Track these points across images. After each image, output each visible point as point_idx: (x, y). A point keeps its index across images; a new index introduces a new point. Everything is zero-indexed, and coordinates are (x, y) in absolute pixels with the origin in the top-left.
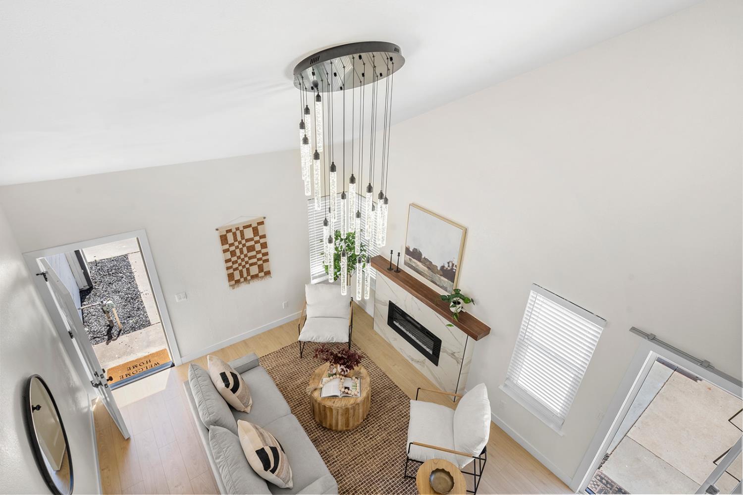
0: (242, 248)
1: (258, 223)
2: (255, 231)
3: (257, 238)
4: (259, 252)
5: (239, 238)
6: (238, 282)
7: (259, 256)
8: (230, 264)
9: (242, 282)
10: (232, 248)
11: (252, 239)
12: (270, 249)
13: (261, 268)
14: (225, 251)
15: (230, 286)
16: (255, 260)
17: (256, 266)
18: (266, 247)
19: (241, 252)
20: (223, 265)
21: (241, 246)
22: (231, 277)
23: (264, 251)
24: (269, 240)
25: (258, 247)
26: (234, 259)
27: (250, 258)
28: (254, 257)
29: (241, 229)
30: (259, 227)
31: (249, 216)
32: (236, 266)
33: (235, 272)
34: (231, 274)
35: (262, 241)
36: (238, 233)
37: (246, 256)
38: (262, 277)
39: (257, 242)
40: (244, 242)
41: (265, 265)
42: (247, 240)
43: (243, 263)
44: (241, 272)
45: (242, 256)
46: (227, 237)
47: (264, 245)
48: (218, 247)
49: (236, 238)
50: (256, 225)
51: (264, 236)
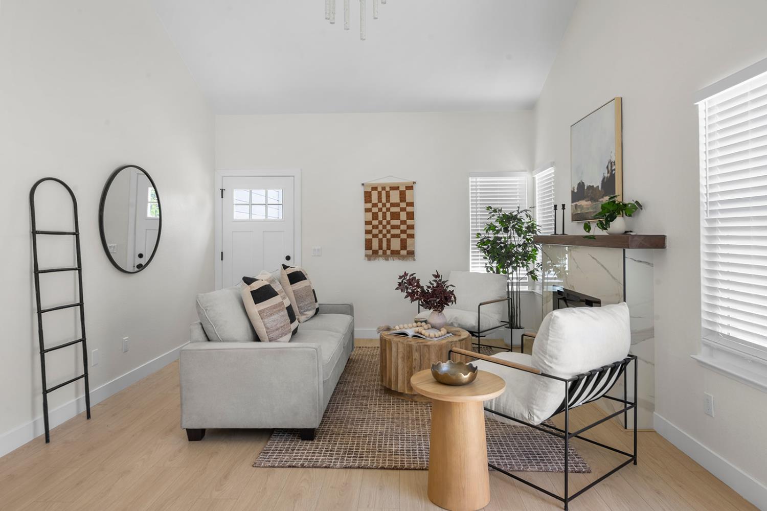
0: (385, 213)
1: (406, 187)
2: (403, 196)
3: (403, 205)
4: (403, 222)
5: (384, 200)
6: (375, 253)
7: (403, 227)
8: (370, 227)
9: (380, 256)
10: (375, 210)
11: (397, 205)
12: (418, 222)
13: (404, 245)
14: (367, 210)
15: (366, 256)
16: (397, 232)
17: (399, 240)
18: (412, 218)
19: (384, 217)
20: (362, 228)
21: (384, 210)
22: (368, 244)
23: (409, 222)
24: (418, 210)
25: (403, 216)
26: (375, 222)
27: (393, 227)
28: (397, 227)
29: (388, 189)
30: (408, 192)
31: (399, 178)
32: (375, 231)
33: (374, 239)
34: (369, 239)
35: (409, 209)
36: (384, 194)
38: (404, 257)
39: (403, 209)
40: (388, 205)
41: (409, 241)
42: (393, 205)
43: (384, 231)
44: (381, 241)
45: (384, 222)
46: (371, 195)
47: (411, 216)
48: (361, 205)
49: (381, 199)
50: (404, 189)
51: (411, 204)
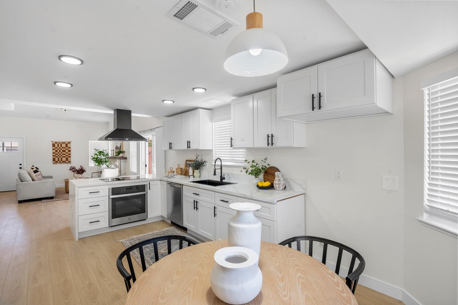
2: (66, 145)
3: (67, 148)
6: (56, 162)
7: (67, 154)
8: (55, 154)
9: (59, 163)
10: (56, 149)
11: (65, 148)
12: (72, 153)
13: (67, 159)
14: (53, 149)
15: (53, 163)
16: (65, 156)
17: (65, 158)
18: (70, 152)
19: (60, 151)
20: (52, 154)
22: (54, 160)
23: (69, 153)
24: (72, 149)
25: (67, 151)
26: (57, 153)
27: (63, 154)
28: (65, 154)
29: (61, 143)
30: (68, 144)
31: (66, 140)
32: (56, 156)
33: (56, 158)
34: (54, 158)
36: (60, 144)
37: (61, 153)
38: (67, 163)
40: (61, 148)
41: (69, 158)
42: (63, 148)
43: (60, 156)
44: (58, 158)
46: (55, 145)
47: (69, 151)
48: (51, 148)
49: (59, 146)
50: (67, 143)
51: (70, 148)
